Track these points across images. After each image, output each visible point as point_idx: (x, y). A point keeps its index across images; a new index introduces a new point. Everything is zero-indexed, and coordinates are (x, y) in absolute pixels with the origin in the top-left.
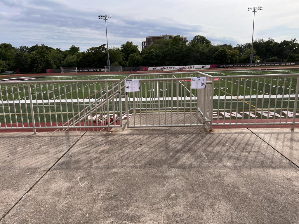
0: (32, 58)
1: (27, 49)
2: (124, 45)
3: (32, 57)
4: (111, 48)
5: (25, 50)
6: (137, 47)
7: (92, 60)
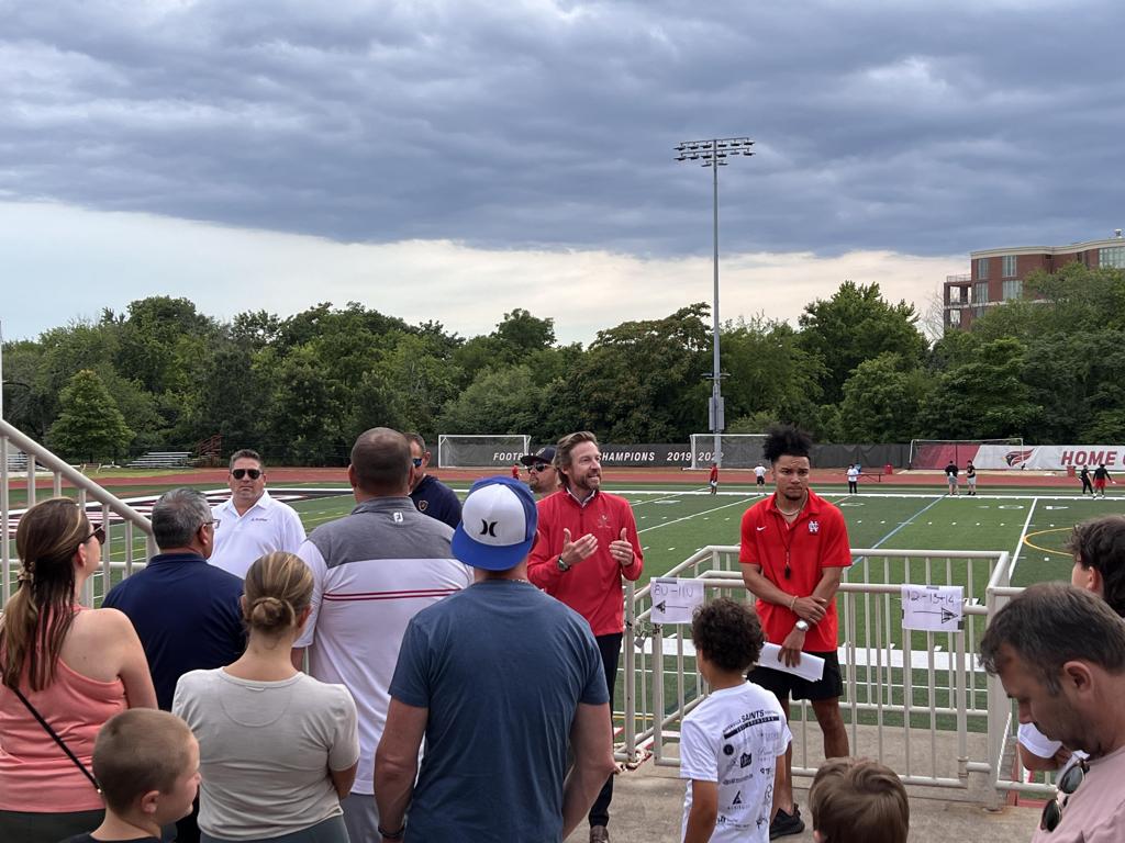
0: (294, 383)
1: (272, 330)
2: (823, 306)
3: (293, 377)
4: (735, 326)
5: (261, 332)
6: (909, 319)
7: (617, 394)
